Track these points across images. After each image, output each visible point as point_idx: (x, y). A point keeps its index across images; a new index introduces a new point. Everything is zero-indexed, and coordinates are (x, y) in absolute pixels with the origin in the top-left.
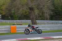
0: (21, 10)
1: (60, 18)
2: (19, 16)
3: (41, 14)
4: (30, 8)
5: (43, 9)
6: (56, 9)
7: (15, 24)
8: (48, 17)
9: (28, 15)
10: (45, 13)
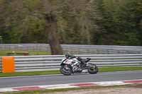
0: (26, 20)
1: (116, 40)
2: (22, 35)
3: (72, 30)
4: (46, 15)
5: (77, 19)
6: (105, 18)
7: (13, 52)
8: (89, 37)
9: (42, 33)
10: (81, 27)
